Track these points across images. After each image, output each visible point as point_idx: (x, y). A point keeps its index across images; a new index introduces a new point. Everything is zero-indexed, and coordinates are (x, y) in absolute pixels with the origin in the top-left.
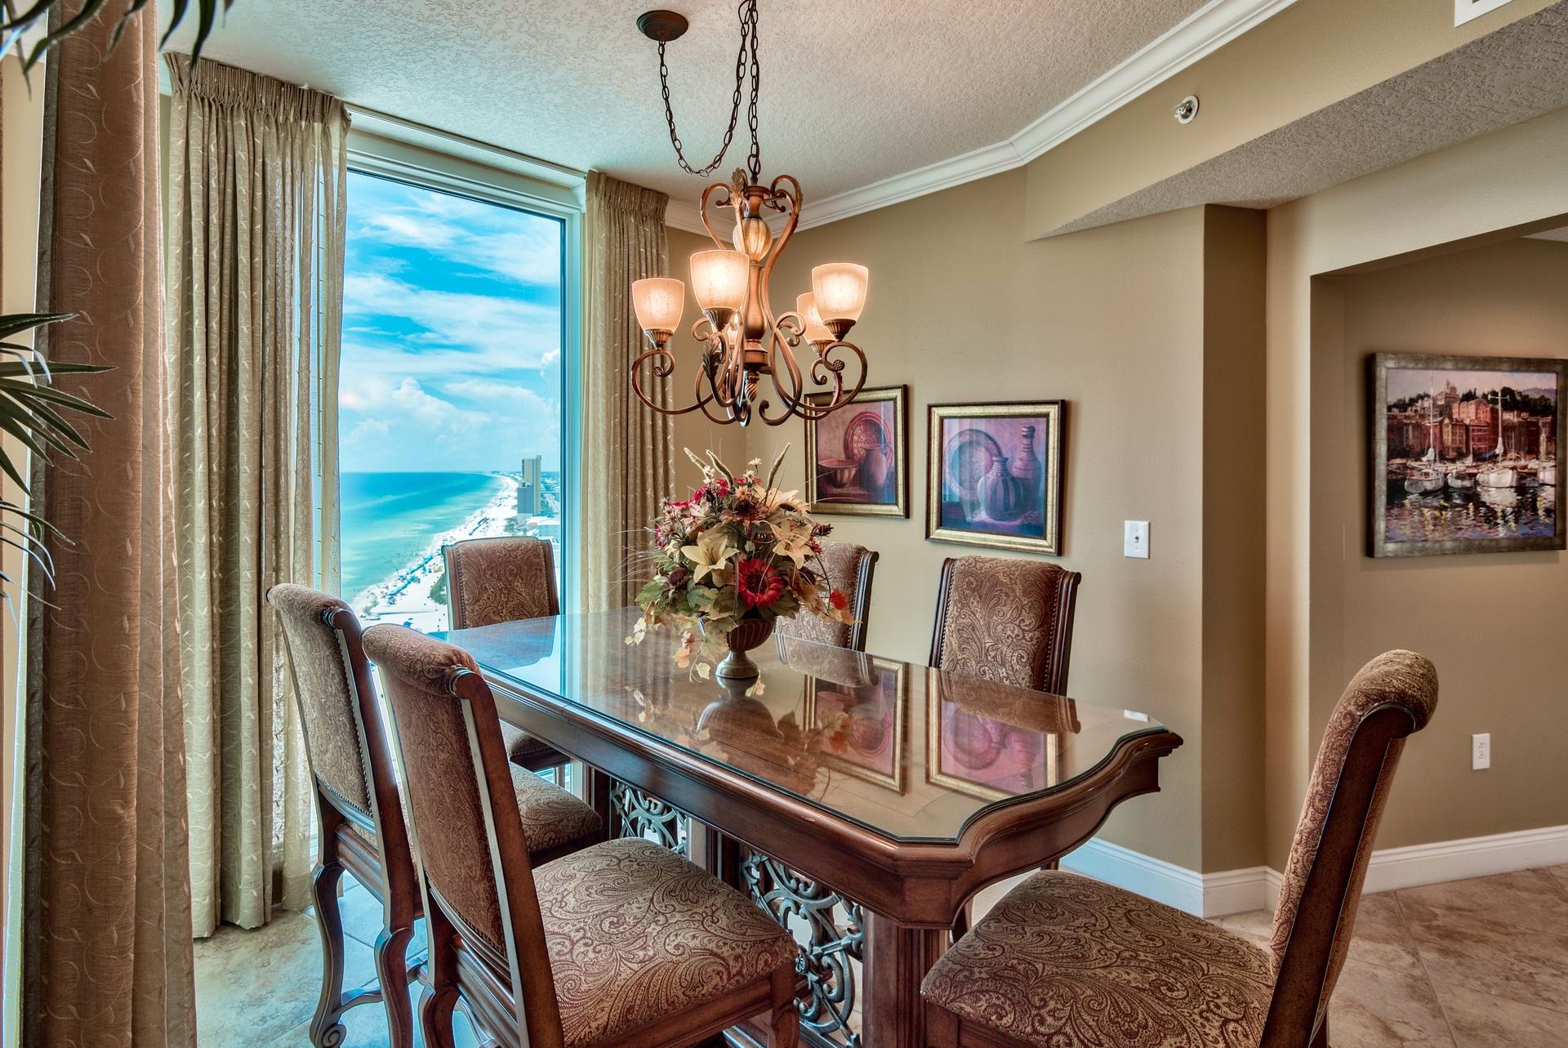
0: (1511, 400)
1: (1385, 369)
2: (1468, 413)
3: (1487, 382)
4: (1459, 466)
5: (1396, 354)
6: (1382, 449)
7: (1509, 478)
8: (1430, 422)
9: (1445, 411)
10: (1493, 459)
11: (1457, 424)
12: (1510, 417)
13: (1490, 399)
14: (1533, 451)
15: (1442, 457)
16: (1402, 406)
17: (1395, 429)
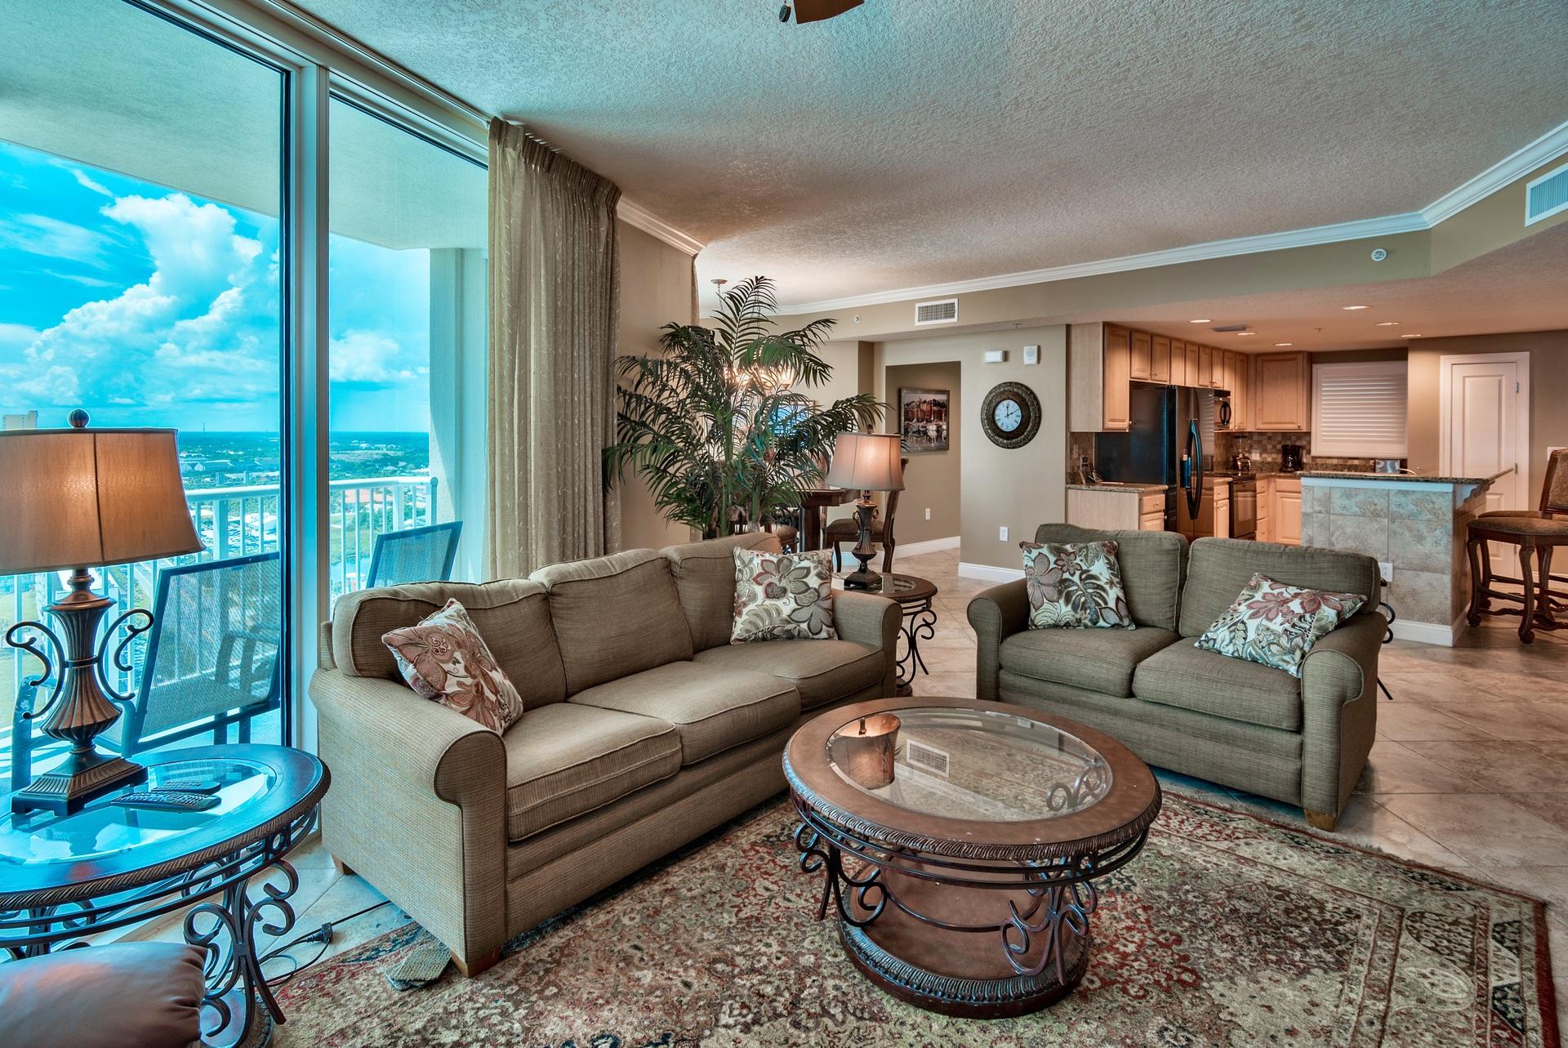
0: (936, 403)
1: (904, 393)
2: (924, 407)
3: (930, 397)
4: (921, 424)
5: (906, 388)
6: (903, 418)
7: (935, 428)
8: (915, 410)
9: (919, 406)
10: (931, 422)
11: (922, 411)
12: (935, 408)
13: (929, 403)
14: (941, 420)
15: (918, 421)
16: (908, 405)
17: (906, 412)
